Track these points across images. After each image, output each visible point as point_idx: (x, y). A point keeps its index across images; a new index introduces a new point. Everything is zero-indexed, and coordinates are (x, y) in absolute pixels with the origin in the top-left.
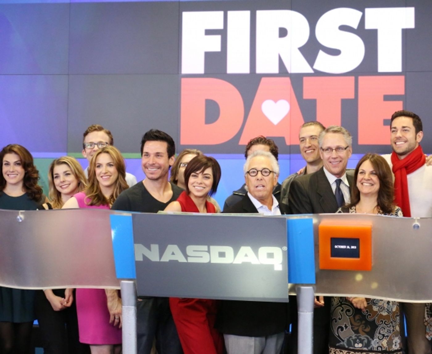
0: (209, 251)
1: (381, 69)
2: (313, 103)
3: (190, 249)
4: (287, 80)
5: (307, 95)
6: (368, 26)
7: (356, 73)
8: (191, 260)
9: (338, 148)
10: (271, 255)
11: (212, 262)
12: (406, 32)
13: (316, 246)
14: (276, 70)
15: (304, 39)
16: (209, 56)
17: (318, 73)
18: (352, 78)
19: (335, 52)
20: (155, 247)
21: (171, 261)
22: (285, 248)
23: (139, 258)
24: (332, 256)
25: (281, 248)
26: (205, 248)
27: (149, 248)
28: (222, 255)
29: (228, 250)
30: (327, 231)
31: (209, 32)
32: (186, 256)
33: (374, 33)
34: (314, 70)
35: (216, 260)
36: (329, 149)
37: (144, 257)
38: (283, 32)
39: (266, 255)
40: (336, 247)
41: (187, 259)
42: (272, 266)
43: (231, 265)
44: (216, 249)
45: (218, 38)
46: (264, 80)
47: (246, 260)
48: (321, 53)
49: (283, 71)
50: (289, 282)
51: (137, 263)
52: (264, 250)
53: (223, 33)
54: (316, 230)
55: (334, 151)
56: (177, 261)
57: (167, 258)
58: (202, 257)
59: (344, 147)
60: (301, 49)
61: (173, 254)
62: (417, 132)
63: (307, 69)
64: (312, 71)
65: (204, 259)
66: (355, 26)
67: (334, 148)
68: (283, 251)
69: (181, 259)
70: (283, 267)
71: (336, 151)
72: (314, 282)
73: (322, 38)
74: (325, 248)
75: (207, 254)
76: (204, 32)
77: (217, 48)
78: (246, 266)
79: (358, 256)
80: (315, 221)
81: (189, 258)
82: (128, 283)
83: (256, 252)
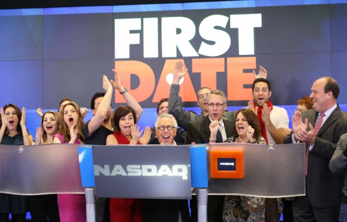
0: (141, 168)
1: (241, 53)
2: (198, 75)
3: (129, 167)
4: (182, 61)
5: (195, 70)
6: (232, 26)
7: (225, 56)
8: (130, 174)
9: (218, 104)
10: (180, 170)
11: (143, 175)
12: (256, 30)
13: (209, 164)
14: (175, 55)
15: (192, 35)
16: (132, 47)
17: (201, 56)
18: (223, 59)
19: (212, 43)
20: (107, 167)
21: (117, 175)
22: (189, 166)
23: (97, 174)
24: (219, 170)
25: (187, 165)
26: (139, 166)
27: (103, 168)
28: (149, 170)
29: (153, 167)
30: (215, 154)
31: (132, 32)
32: (127, 172)
33: (236, 30)
34: (199, 54)
35: (146, 174)
36: (212, 104)
37: (100, 173)
38: (179, 31)
39: (177, 170)
40: (221, 164)
41: (127, 174)
42: (181, 177)
43: (155, 176)
44: (145, 167)
45: (138, 35)
46: (167, 61)
47: (165, 173)
48: (203, 44)
49: (179, 55)
50: (192, 187)
51: (96, 177)
52: (176, 167)
53: (141, 32)
54: (208, 153)
55: (215, 106)
56: (121, 175)
57: (114, 173)
58: (137, 172)
59: (221, 104)
60: (190, 41)
61: (118, 171)
62: (269, 91)
63: (195, 54)
64: (198, 55)
65: (138, 173)
66: (224, 26)
67: (215, 104)
68: (188, 168)
69: (124, 174)
70: (188, 177)
71: (216, 105)
72: (207, 186)
73: (203, 34)
74: (214, 165)
75: (140, 170)
76: (129, 32)
77: (138, 42)
78: (165, 177)
79: (235, 170)
80: (207, 148)
81: (128, 173)
82: (90, 190)
83: (171, 168)
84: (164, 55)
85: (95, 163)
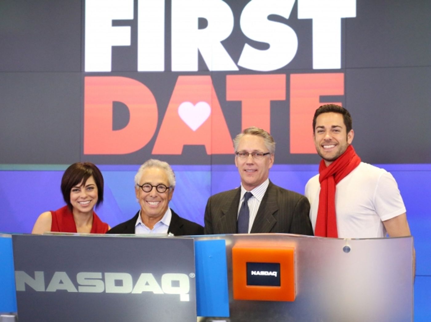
0: (103, 279)
1: (316, 66)
2: (237, 106)
3: (81, 277)
4: (208, 78)
5: (231, 96)
6: (301, 15)
7: (287, 71)
8: (82, 290)
10: (176, 284)
11: (107, 292)
12: (345, 22)
13: (230, 271)
14: (195, 68)
15: (227, 31)
16: (117, 51)
17: (243, 71)
18: (283, 77)
19: (263, 46)
20: (40, 275)
21: (58, 291)
22: (193, 275)
23: (21, 288)
24: (248, 284)
25: (188, 275)
26: (99, 275)
27: (33, 276)
28: (119, 283)
29: (126, 278)
30: (243, 254)
31: (116, 23)
32: (77, 285)
33: (308, 23)
34: (239, 67)
35: (112, 289)
37: (27, 286)
38: (203, 23)
39: (170, 284)
40: (253, 273)
41: (77, 289)
42: (178, 296)
43: (130, 295)
44: (111, 277)
45: (128, 29)
46: (180, 78)
47: (148, 289)
48: (247, 47)
49: (203, 68)
50: (199, 315)
51: (19, 294)
52: (168, 278)
53: (133, 24)
54: (230, 253)
56: (66, 291)
57: (53, 287)
58: (95, 286)
60: (224, 43)
61: (61, 282)
63: (231, 66)
64: (237, 69)
65: (98, 288)
66: (286, 15)
67: (250, 153)
68: (191, 279)
69: (71, 289)
70: (190, 298)
72: (228, 315)
73: (247, 30)
74: (240, 275)
75: (102, 282)
76: (110, 23)
77: (126, 42)
79: (279, 285)
80: (228, 243)
81: (80, 288)
82: (8, 318)
83: (159, 280)
84: (175, 68)
85: (18, 266)
